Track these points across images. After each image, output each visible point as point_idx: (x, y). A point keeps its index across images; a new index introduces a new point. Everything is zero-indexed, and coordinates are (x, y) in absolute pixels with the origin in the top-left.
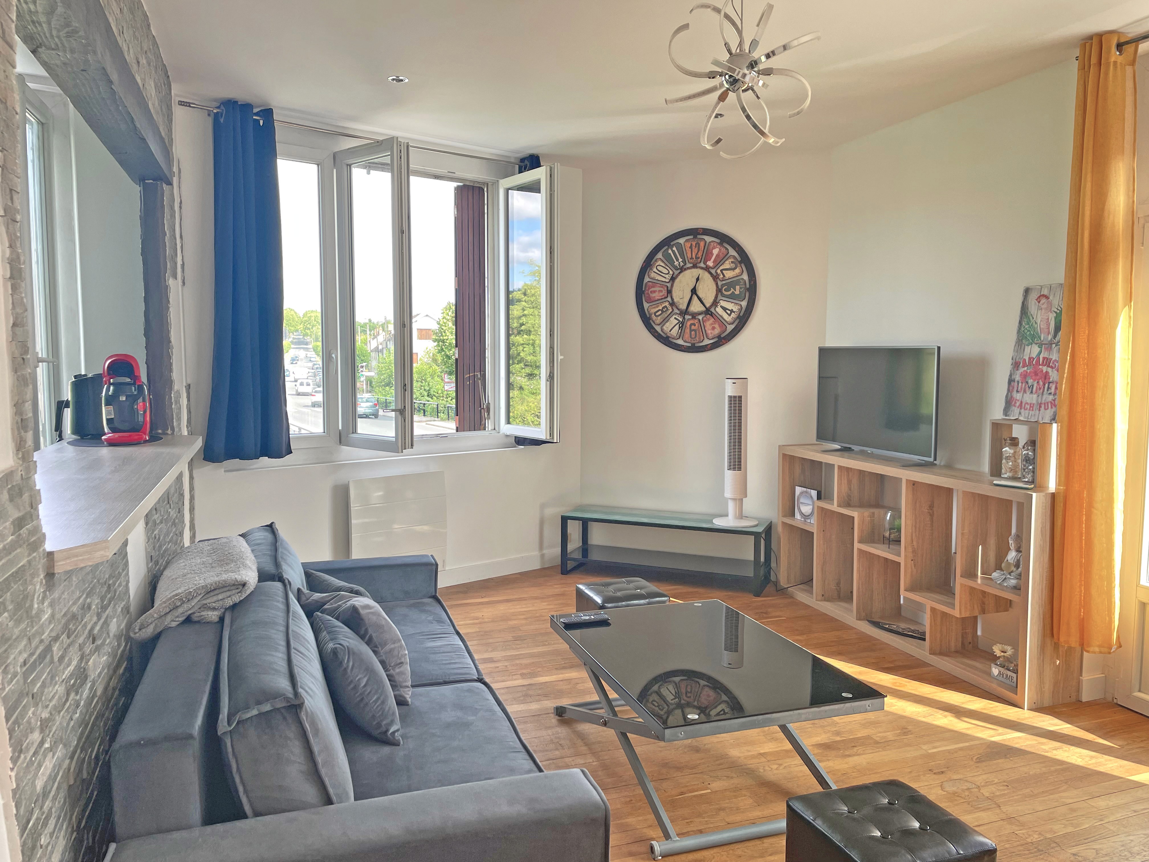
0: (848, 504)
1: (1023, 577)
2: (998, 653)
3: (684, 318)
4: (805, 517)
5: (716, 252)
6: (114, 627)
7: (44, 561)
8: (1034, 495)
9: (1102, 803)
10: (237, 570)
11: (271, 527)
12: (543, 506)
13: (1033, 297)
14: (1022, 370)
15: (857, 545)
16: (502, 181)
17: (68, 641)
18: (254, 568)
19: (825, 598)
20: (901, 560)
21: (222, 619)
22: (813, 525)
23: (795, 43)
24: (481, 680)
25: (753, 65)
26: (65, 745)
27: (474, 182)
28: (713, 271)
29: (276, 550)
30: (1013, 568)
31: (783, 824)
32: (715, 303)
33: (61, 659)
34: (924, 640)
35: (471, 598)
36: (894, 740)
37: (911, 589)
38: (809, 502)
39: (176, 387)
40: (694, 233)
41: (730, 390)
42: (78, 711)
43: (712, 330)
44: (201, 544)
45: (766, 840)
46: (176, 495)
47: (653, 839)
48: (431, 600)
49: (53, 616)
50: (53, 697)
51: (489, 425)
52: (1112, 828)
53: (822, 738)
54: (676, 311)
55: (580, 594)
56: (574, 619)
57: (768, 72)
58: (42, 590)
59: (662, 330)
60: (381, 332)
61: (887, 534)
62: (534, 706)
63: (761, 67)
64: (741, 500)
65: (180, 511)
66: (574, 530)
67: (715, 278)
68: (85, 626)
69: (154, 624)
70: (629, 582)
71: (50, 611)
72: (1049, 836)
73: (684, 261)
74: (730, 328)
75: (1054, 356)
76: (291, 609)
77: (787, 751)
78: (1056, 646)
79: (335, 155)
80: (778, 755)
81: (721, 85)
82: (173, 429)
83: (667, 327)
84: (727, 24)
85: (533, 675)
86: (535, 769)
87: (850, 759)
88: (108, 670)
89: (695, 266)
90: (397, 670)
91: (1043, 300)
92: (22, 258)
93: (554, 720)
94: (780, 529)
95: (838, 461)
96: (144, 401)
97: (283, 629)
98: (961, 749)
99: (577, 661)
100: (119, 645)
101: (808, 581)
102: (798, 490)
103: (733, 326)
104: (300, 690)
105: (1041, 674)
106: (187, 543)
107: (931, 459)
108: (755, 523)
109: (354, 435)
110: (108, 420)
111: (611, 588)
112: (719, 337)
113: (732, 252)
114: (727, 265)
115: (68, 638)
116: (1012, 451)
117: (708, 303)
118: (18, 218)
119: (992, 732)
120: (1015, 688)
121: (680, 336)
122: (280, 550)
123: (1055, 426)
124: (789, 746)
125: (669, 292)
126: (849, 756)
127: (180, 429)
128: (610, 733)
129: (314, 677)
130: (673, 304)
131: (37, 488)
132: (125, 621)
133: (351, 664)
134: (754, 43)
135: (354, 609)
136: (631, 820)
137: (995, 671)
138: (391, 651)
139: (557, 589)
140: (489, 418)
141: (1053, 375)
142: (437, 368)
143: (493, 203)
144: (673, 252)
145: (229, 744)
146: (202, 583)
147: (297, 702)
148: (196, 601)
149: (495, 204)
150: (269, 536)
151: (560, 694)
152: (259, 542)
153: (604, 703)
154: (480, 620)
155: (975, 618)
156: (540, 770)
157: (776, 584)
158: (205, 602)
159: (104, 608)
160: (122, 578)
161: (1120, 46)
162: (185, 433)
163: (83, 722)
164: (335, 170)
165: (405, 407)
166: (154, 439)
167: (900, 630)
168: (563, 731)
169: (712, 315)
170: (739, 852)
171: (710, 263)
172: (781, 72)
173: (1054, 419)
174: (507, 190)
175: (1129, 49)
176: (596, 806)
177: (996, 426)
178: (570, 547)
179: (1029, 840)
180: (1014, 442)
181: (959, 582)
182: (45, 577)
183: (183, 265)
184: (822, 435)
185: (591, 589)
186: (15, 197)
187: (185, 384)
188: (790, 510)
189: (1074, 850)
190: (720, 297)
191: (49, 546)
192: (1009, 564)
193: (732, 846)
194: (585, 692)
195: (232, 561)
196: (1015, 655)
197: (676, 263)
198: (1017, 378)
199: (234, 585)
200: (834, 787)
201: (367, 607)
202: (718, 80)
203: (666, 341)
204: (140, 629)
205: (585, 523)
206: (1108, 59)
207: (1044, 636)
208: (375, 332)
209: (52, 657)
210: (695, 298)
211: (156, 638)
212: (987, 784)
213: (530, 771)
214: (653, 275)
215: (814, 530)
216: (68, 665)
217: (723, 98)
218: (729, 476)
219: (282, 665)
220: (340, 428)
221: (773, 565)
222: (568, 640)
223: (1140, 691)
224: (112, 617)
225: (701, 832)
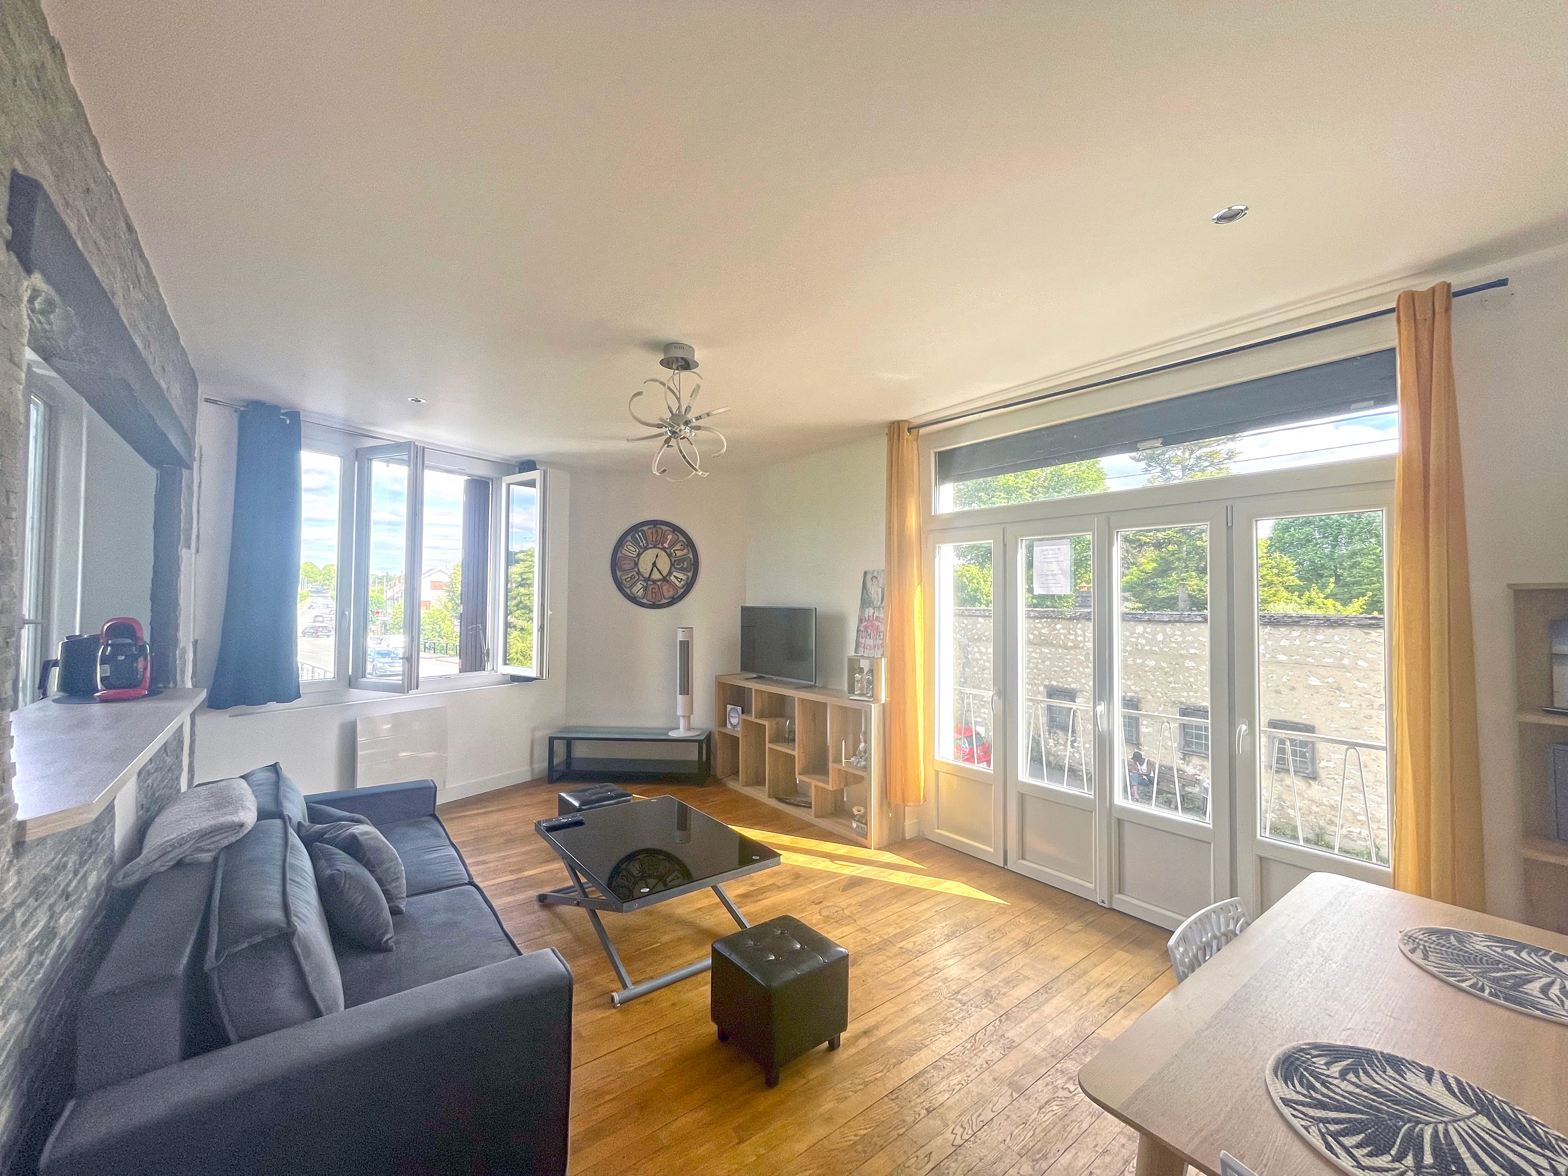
0: (761, 716)
1: (868, 760)
2: (856, 813)
3: (647, 584)
4: (734, 726)
5: (670, 537)
6: (92, 880)
7: (13, 831)
8: (873, 705)
9: (916, 909)
10: (236, 811)
11: (275, 768)
12: (533, 730)
13: (869, 577)
14: (864, 624)
15: (768, 745)
16: (504, 478)
17: (36, 903)
18: (254, 809)
19: (747, 784)
20: (796, 753)
21: (216, 859)
22: (739, 732)
23: (715, 412)
24: (471, 883)
25: (687, 423)
26: (21, 1010)
27: (481, 477)
28: (668, 551)
29: (278, 789)
30: (863, 754)
31: (709, 962)
32: (670, 573)
33: (25, 924)
34: (811, 808)
35: (468, 810)
36: (791, 884)
37: (803, 773)
38: (737, 716)
39: (182, 645)
40: (654, 523)
41: (681, 637)
42: (42, 971)
43: (668, 592)
44: (198, 789)
45: (699, 976)
46: (174, 743)
47: (613, 991)
48: (430, 818)
49: (19, 883)
50: (12, 963)
51: (489, 666)
52: (923, 925)
53: (741, 890)
54: (641, 578)
55: (562, 800)
56: (555, 822)
57: (698, 428)
58: (8, 859)
59: (631, 592)
60: (397, 583)
61: (787, 736)
62: (520, 897)
63: (693, 425)
64: (689, 717)
65: (179, 757)
66: (560, 747)
67: (669, 556)
68: (59, 885)
69: (140, 871)
70: (602, 787)
71: (15, 878)
72: (886, 937)
73: (647, 543)
74: (681, 591)
75: (882, 616)
76: (290, 843)
77: (717, 904)
78: (889, 804)
79: (357, 451)
80: (711, 908)
81: (666, 433)
82: (175, 683)
83: (635, 589)
84: (669, 393)
85: (521, 870)
86: (515, 952)
87: (761, 902)
88: (82, 924)
89: (655, 547)
90: (394, 885)
91: (875, 580)
92: (15, 551)
93: (536, 906)
94: (716, 736)
95: (754, 686)
96: (145, 659)
97: (279, 863)
98: (833, 883)
99: (556, 854)
100: (97, 897)
101: (735, 773)
102: (729, 707)
103: (683, 590)
104: (294, 919)
105: (881, 825)
106: (184, 787)
107: (813, 683)
108: (698, 733)
109: (364, 680)
110: (102, 679)
111: (587, 793)
112: (673, 597)
113: (682, 538)
114: (678, 547)
115: (36, 901)
116: (860, 677)
117: (665, 573)
118: (14, 515)
119: (852, 869)
120: (865, 836)
121: (644, 596)
122: (282, 788)
123: (883, 659)
124: (718, 900)
125: (636, 564)
126: (760, 900)
127: (183, 682)
128: (582, 911)
129: (309, 903)
130: (639, 573)
131: (12, 761)
132: (107, 873)
133: (347, 886)
134: (688, 409)
135: (353, 837)
136: (597, 979)
137: (854, 825)
138: (388, 869)
139: (545, 796)
140: (488, 661)
141: (882, 628)
142: (447, 613)
143: (497, 497)
144: (639, 535)
145: (216, 979)
146: (197, 827)
147: (288, 931)
148: (188, 845)
149: (499, 494)
150: (271, 776)
151: (542, 883)
152: (261, 782)
153: (577, 887)
154: (476, 829)
155: (842, 790)
156: (520, 954)
157: (714, 776)
158: (199, 845)
159: (82, 864)
160: (107, 831)
161: (909, 430)
162: (189, 685)
163: (47, 980)
164: (356, 463)
165: (412, 655)
166: (154, 692)
167: (796, 803)
168: (543, 915)
169: (667, 581)
170: (679, 988)
171: (666, 545)
172: (706, 429)
173: (882, 655)
174: (508, 485)
175: (914, 431)
176: (561, 977)
177: (851, 661)
178: (556, 761)
179: (873, 942)
180: (861, 670)
181: (831, 766)
182: (13, 846)
183: (198, 537)
184: (746, 666)
185: (571, 796)
186: (12, 497)
187: (192, 640)
188: (723, 723)
189: (900, 945)
190: (673, 569)
191: (20, 816)
192: (860, 751)
193: (674, 985)
194: (565, 880)
195: (231, 804)
196: (866, 813)
197: (641, 544)
198: (862, 629)
199: (231, 826)
200: (748, 926)
201: (367, 833)
202: (663, 430)
203: (634, 600)
204: (124, 877)
205: (569, 742)
206: (903, 436)
207: (882, 798)
208: (392, 583)
209: (14, 924)
210: (655, 569)
211: (142, 885)
212: (849, 905)
213: (511, 956)
214: (624, 552)
215: (740, 736)
216: (33, 928)
217: (667, 441)
218: (680, 698)
219: (277, 897)
220: (350, 673)
221: (712, 762)
222: (549, 841)
223: (938, 828)
224: (91, 871)
225: (652, 978)
